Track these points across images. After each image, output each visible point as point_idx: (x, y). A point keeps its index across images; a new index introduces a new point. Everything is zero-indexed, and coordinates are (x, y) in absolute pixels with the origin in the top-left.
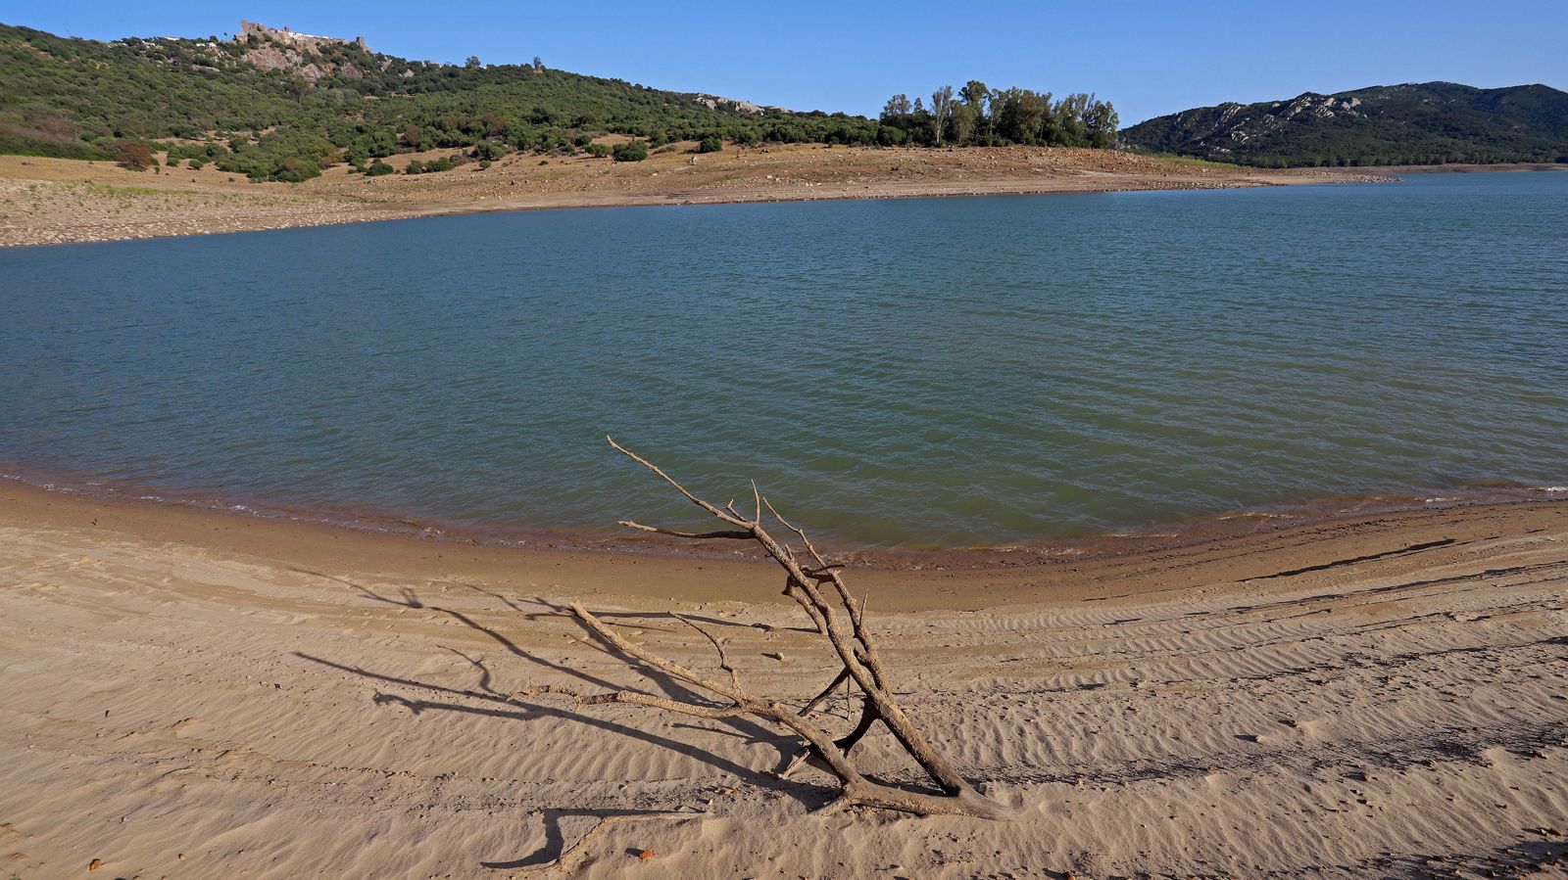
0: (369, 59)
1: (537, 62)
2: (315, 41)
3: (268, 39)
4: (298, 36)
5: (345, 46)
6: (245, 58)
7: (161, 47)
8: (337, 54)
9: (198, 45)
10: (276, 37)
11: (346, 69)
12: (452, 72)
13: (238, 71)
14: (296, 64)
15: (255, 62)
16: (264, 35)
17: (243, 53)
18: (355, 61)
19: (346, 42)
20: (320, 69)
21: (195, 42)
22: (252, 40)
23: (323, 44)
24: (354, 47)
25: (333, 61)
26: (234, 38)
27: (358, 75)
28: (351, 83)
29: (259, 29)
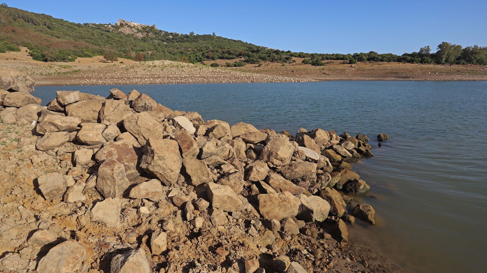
0: (157, 32)
1: (214, 34)
2: (141, 26)
3: (127, 24)
4: (135, 24)
5: (150, 27)
6: (120, 30)
7: (94, 26)
8: (147, 30)
9: (105, 26)
10: (129, 24)
11: (150, 34)
12: (187, 36)
13: (118, 34)
14: (135, 32)
15: (123, 31)
16: (126, 23)
18: (154, 32)
20: (143, 34)
21: (104, 25)
22: (122, 25)
23: (143, 26)
24: (153, 27)
25: (146, 32)
26: (116, 24)
27: (154, 36)
28: (154, 39)
29: (124, 21)
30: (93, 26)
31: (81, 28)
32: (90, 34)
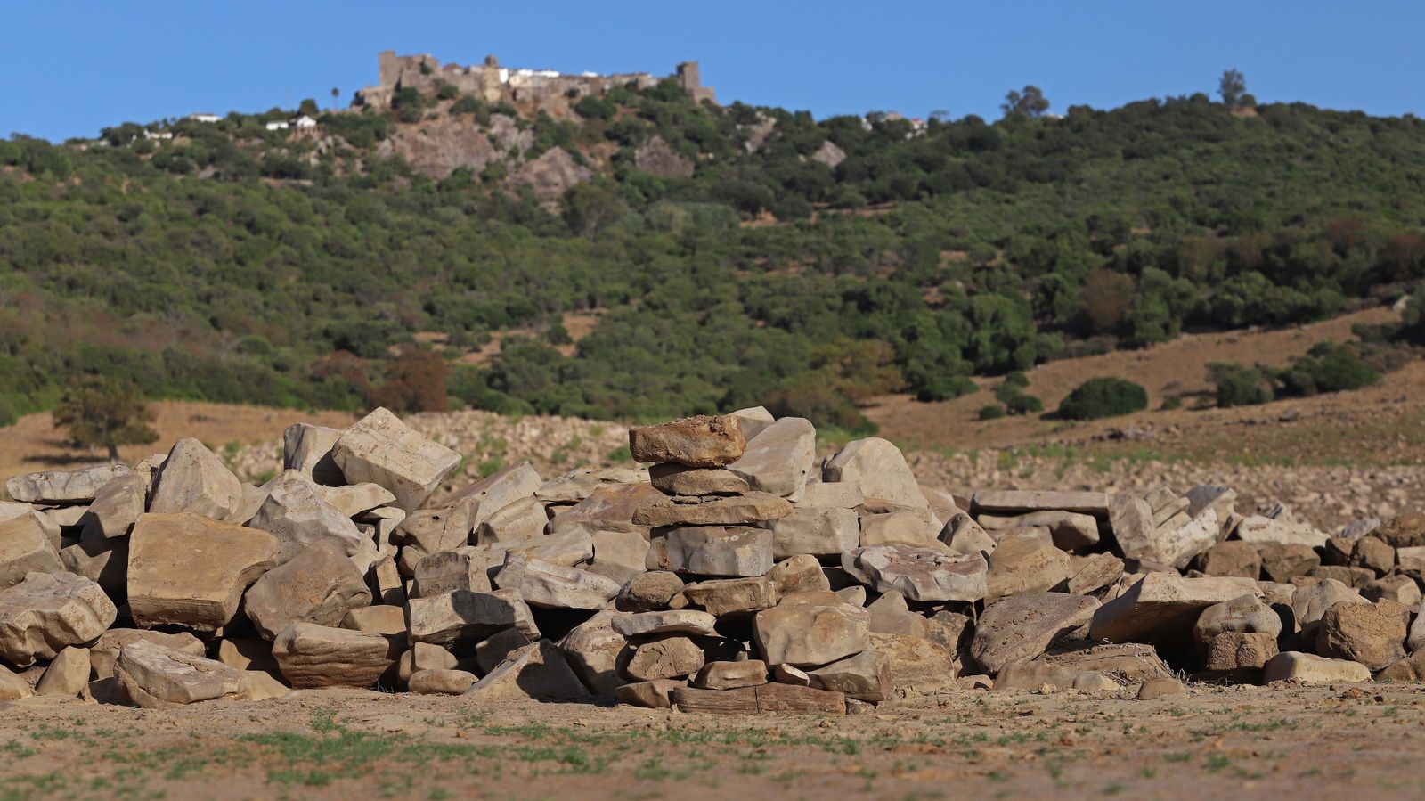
0: (710, 122)
1: (1231, 84)
2: (565, 86)
3: (445, 92)
4: (524, 79)
5: (647, 92)
6: (385, 149)
8: (622, 116)
9: (272, 127)
10: (466, 86)
11: (648, 154)
12: (973, 136)
13: (367, 184)
14: (514, 153)
15: (410, 157)
16: (438, 83)
17: (380, 136)
18: (676, 132)
19: (650, 81)
20: (578, 161)
21: (264, 120)
22: (405, 102)
23: (587, 90)
24: (671, 90)
25: (610, 136)
26: (359, 100)
27: (681, 168)
28: (674, 190)
29: (425, 70)
30: (182, 142)
31: (48, 174)
32: (110, 221)
